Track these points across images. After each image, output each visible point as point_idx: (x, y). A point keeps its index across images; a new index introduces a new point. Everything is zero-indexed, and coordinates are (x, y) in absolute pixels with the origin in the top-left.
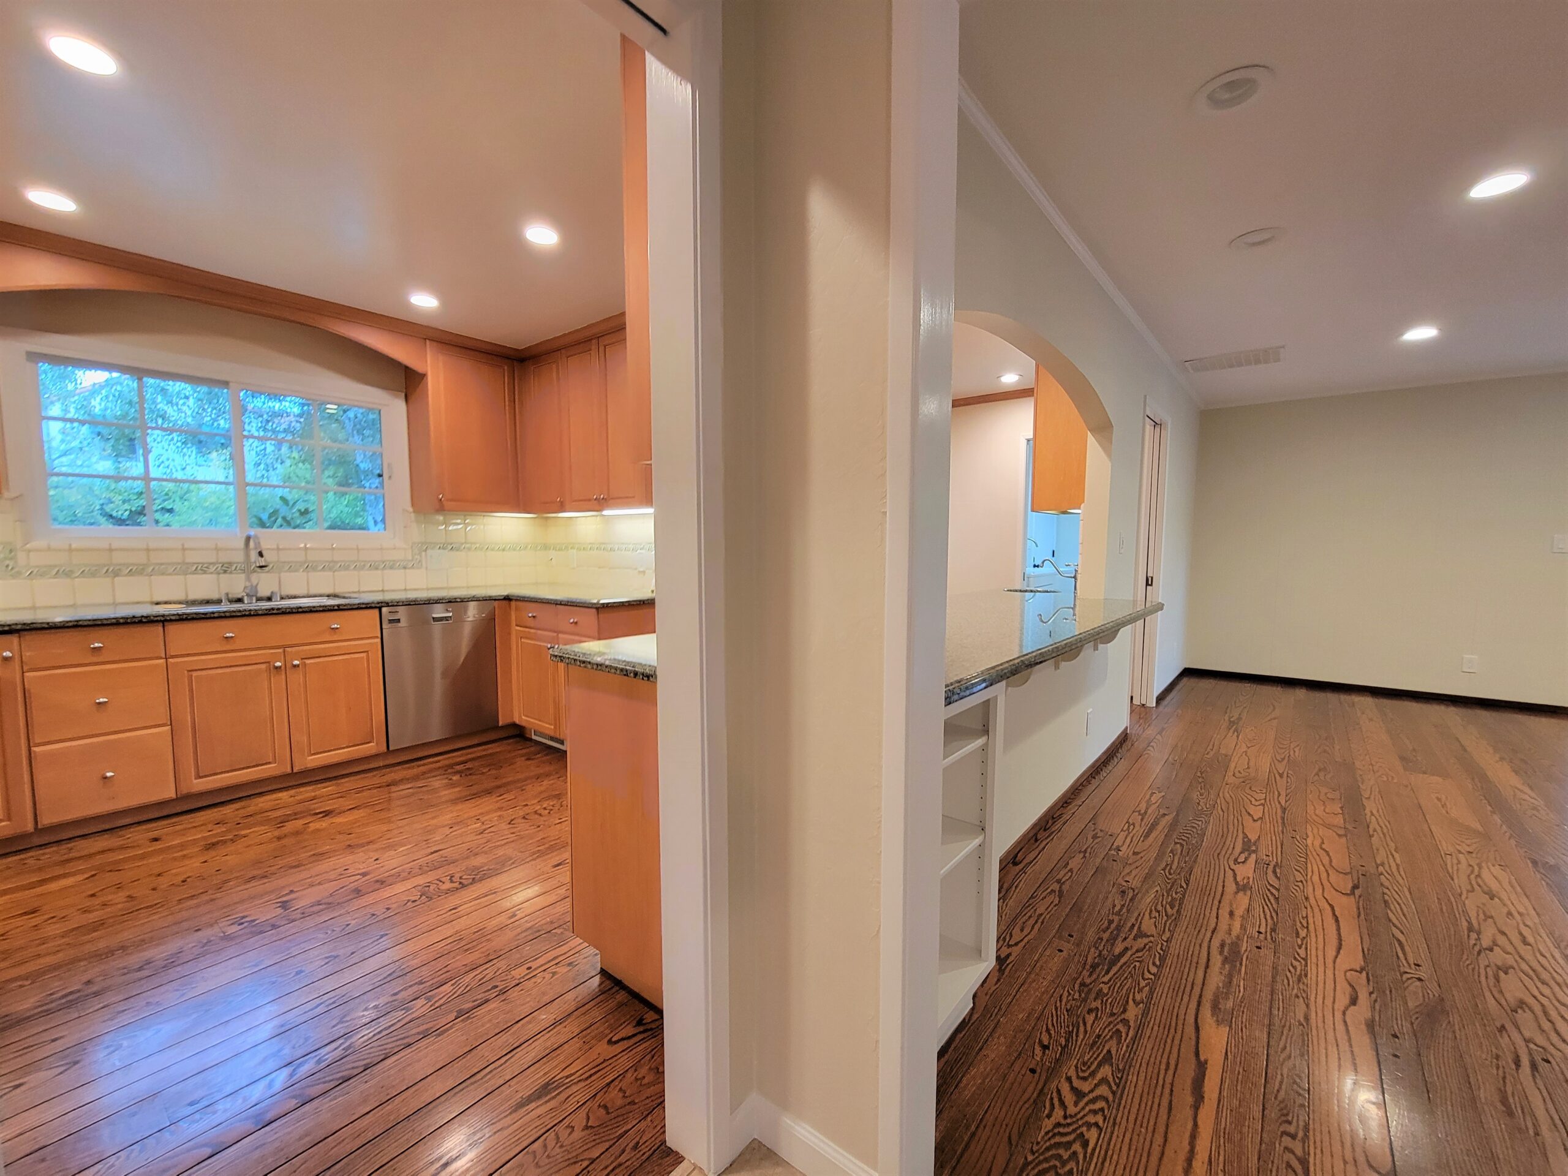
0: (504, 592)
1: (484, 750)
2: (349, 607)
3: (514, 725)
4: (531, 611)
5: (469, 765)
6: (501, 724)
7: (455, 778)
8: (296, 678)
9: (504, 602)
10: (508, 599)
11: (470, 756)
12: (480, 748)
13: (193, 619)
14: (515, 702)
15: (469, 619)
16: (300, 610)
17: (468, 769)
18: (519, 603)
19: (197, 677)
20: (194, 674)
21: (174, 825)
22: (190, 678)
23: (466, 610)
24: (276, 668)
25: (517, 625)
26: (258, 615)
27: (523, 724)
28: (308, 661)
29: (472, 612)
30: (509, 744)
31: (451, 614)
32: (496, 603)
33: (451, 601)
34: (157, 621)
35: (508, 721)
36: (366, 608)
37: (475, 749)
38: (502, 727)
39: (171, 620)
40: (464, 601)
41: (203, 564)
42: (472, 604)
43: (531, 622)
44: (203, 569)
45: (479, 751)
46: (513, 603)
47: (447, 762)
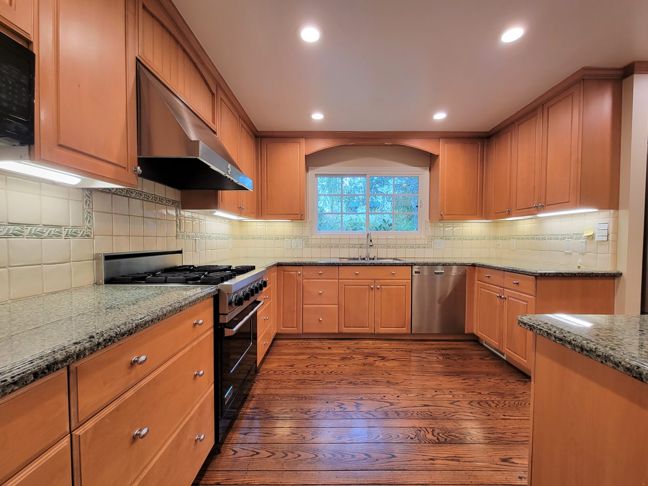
0: (472, 262)
1: (457, 345)
2: (399, 264)
3: (473, 335)
4: (487, 273)
5: (448, 352)
6: (466, 332)
7: (441, 358)
8: (378, 293)
9: (471, 267)
10: (474, 265)
11: (449, 346)
12: (455, 343)
13: (347, 265)
14: (475, 323)
15: (453, 275)
16: (381, 264)
17: (448, 354)
18: (480, 268)
19: (347, 288)
20: (346, 287)
21: (336, 343)
22: (345, 287)
23: (451, 269)
24: (372, 288)
25: (478, 280)
26: (367, 265)
27: (479, 336)
28: (383, 287)
29: (454, 271)
30: (470, 345)
31: (443, 271)
32: (467, 267)
33: (444, 265)
34: (337, 265)
35: (470, 332)
36: (406, 265)
37: (452, 343)
38: (466, 334)
39: (340, 265)
40: (450, 265)
41: (354, 244)
42: (454, 267)
43: (487, 280)
44: (354, 246)
45: (454, 345)
46: (477, 268)
47: (438, 346)
